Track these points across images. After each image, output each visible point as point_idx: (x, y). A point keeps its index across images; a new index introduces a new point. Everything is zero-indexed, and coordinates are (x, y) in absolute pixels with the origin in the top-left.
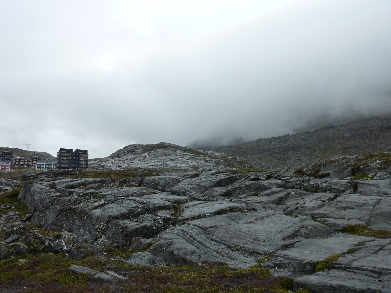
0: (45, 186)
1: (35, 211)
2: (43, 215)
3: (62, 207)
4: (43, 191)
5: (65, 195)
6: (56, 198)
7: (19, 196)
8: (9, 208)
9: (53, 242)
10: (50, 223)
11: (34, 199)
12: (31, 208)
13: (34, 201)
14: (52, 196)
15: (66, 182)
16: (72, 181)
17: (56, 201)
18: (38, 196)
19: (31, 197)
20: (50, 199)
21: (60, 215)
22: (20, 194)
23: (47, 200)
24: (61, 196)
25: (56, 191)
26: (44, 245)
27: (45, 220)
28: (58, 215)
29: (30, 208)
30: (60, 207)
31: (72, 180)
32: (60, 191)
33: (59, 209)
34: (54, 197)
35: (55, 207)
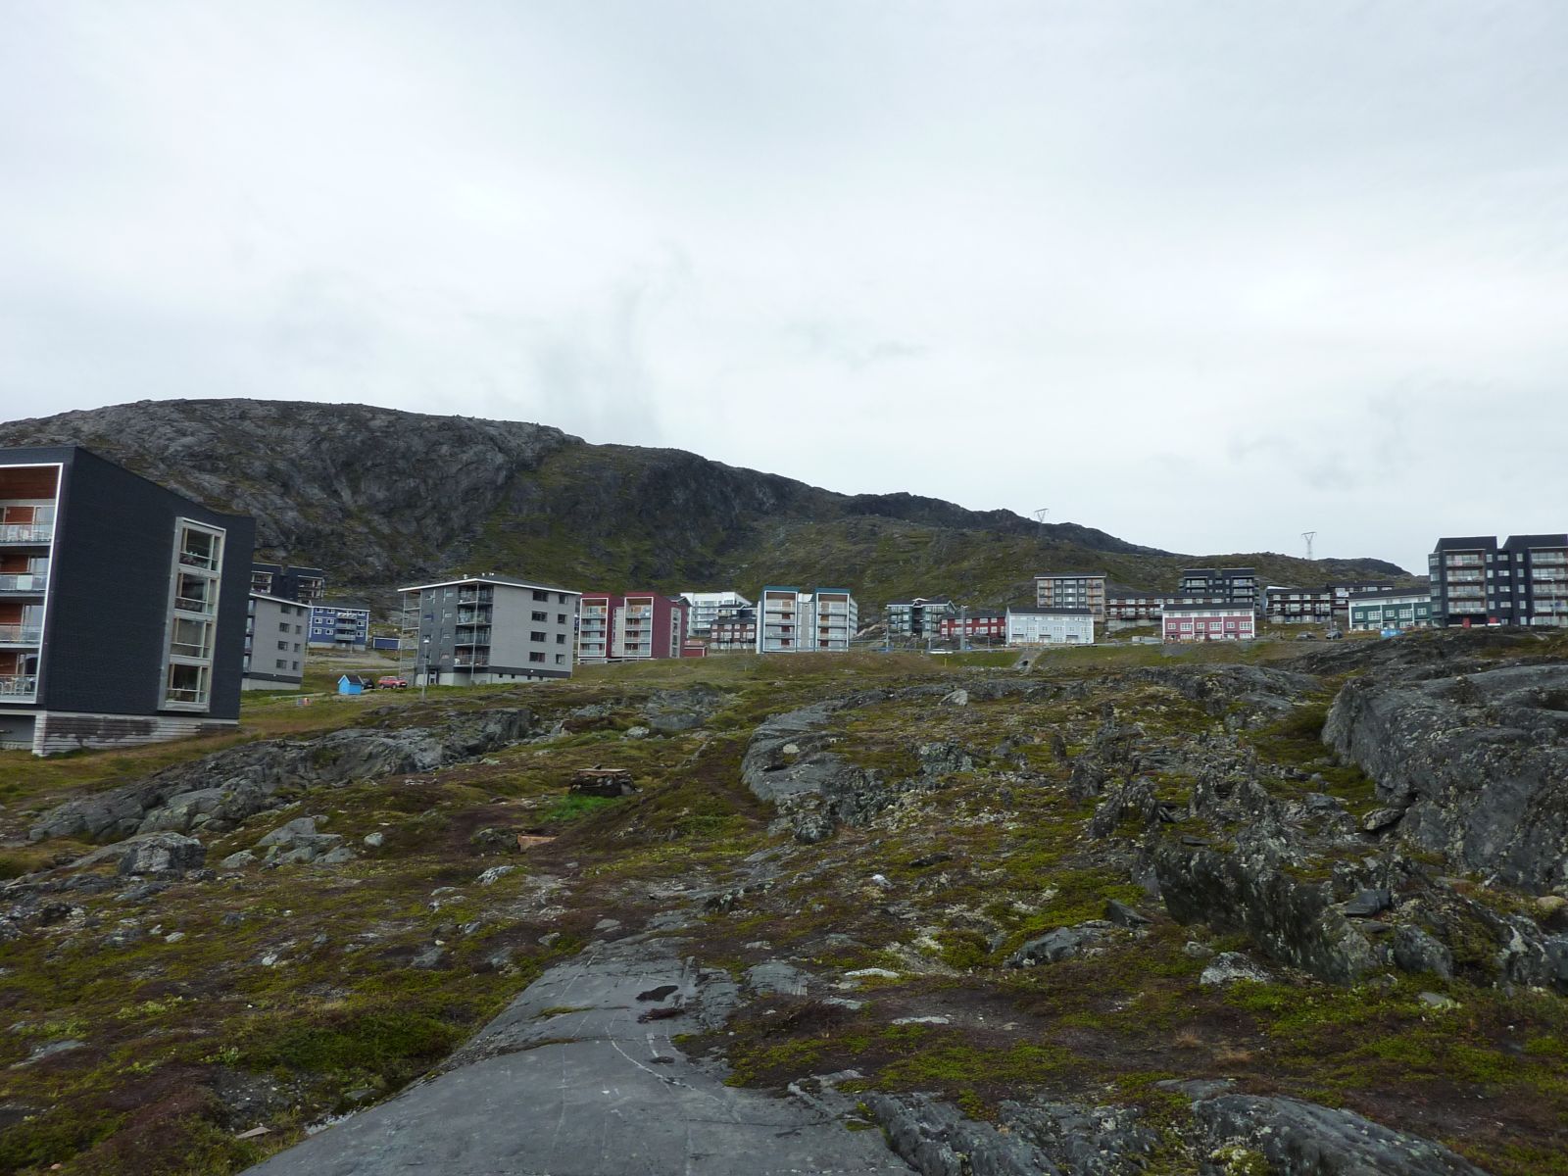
0: (1433, 695)
1: (1412, 797)
2: (1453, 816)
3: (1541, 789)
4: (1435, 718)
5: (1540, 736)
6: (1503, 747)
7: (1327, 736)
8: (1302, 778)
9: (1542, 942)
10: (1492, 854)
11: (1400, 749)
12: (1391, 786)
13: (1402, 759)
14: (1482, 740)
15: (1521, 680)
16: (1550, 675)
17: (1506, 761)
18: (1413, 739)
19: (1386, 739)
20: (1475, 752)
21: (1538, 823)
22: (1327, 726)
23: (1464, 756)
24: (1528, 741)
25: (1488, 716)
26: (1508, 948)
27: (1463, 838)
28: (1528, 824)
29: (1388, 783)
30: (1531, 789)
31: (1550, 672)
32: (1508, 717)
33: (1531, 799)
34: (1495, 746)
35: (1506, 789)
